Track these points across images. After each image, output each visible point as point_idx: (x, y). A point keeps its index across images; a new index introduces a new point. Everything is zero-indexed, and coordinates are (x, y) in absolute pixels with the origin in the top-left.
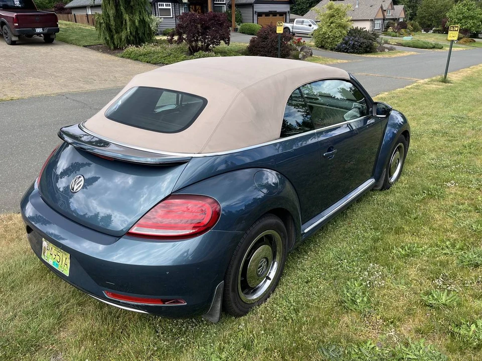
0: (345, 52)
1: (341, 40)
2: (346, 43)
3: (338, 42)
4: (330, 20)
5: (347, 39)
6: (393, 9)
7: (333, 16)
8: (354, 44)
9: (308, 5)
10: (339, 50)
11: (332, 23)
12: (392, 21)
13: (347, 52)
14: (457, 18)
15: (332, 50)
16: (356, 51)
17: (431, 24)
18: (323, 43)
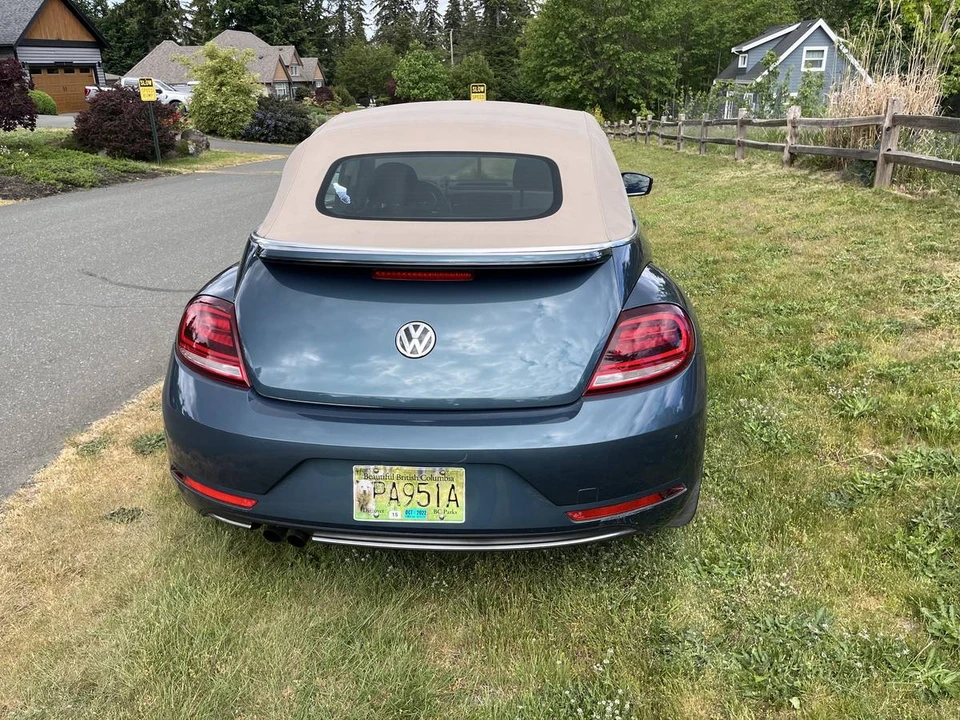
0: (263, 141)
1: (249, 119)
2: (261, 123)
3: (243, 122)
4: (216, 79)
5: (260, 116)
6: (300, 64)
7: (222, 72)
8: (276, 126)
9: (123, 53)
10: (248, 136)
11: (222, 84)
12: (304, 87)
13: (265, 141)
14: (411, 81)
15: (234, 137)
16: (283, 138)
17: (366, 93)
18: (214, 124)
